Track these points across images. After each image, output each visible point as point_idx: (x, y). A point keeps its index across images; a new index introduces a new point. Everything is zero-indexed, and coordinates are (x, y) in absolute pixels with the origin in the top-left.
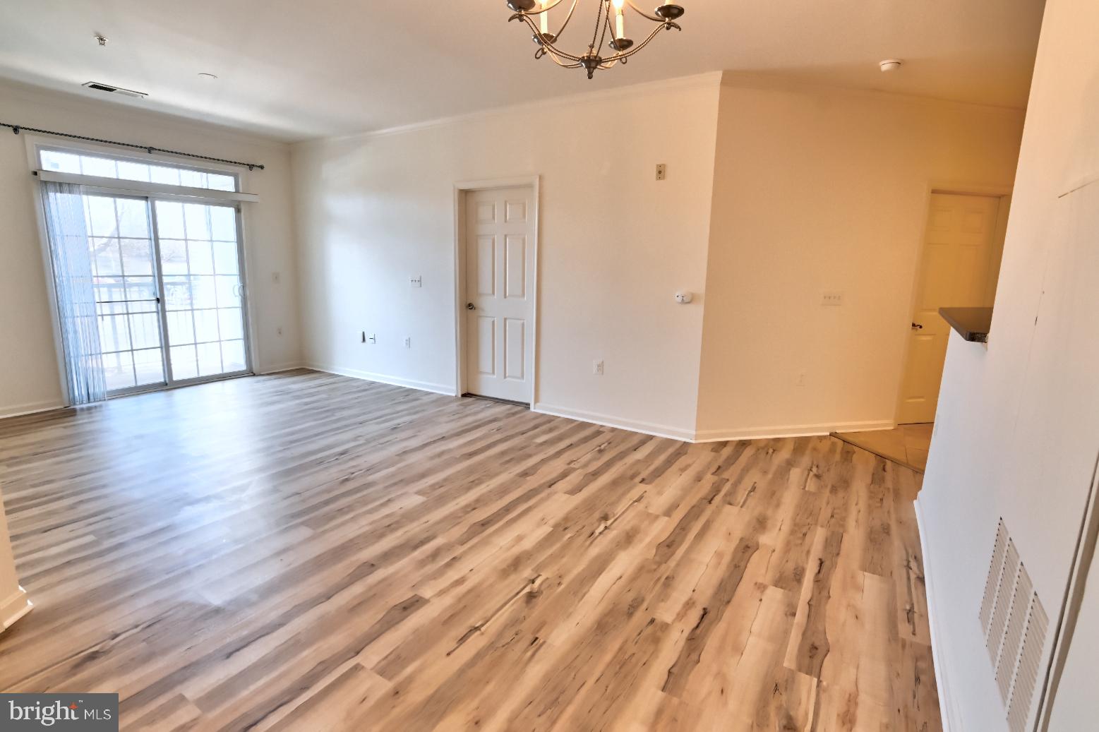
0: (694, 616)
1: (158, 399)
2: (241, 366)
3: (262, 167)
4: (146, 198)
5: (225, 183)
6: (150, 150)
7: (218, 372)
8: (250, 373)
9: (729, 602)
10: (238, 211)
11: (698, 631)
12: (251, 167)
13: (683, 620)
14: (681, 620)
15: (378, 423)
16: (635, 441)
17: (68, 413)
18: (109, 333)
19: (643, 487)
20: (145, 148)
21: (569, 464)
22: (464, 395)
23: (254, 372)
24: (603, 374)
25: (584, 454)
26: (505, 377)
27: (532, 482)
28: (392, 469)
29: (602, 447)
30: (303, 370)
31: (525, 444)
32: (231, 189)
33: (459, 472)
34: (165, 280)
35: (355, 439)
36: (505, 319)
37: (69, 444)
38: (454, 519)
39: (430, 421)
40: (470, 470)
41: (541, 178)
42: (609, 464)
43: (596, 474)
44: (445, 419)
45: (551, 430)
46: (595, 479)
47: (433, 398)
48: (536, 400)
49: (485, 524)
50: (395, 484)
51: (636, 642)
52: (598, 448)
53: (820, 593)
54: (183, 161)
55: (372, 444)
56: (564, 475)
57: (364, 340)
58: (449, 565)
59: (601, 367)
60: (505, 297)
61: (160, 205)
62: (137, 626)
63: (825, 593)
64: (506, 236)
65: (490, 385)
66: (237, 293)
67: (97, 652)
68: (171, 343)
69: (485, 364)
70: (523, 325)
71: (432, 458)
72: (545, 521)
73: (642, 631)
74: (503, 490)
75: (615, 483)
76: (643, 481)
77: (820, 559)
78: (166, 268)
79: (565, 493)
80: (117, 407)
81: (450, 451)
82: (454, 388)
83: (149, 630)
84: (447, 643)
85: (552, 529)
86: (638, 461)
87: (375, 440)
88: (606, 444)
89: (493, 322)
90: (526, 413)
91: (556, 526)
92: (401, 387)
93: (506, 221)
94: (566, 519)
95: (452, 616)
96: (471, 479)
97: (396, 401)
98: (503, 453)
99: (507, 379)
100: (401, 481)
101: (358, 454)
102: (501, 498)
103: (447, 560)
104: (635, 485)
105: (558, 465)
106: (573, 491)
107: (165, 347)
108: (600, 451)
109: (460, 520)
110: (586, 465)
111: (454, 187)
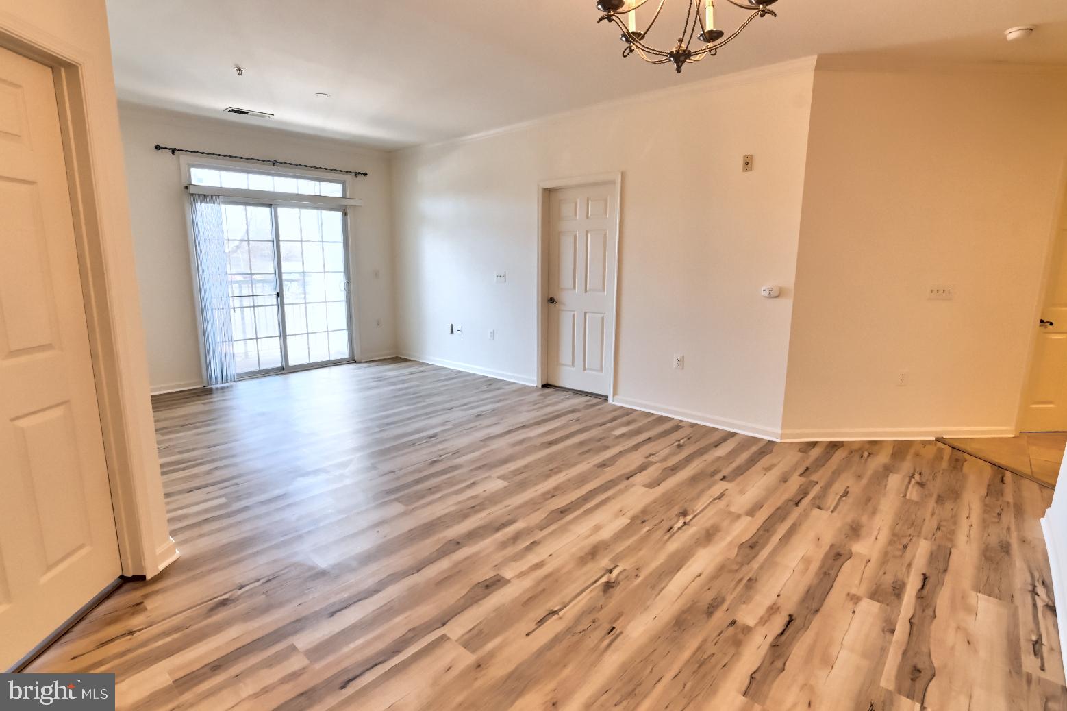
0: (778, 623)
1: (277, 381)
2: (345, 354)
3: (366, 174)
4: (270, 206)
5: (333, 190)
6: (274, 163)
7: (326, 359)
8: (352, 360)
9: (817, 611)
10: (345, 214)
11: (783, 638)
12: (356, 174)
13: (766, 625)
14: (764, 625)
15: (462, 410)
16: (715, 437)
17: (205, 392)
18: (240, 324)
19: (723, 486)
20: (269, 161)
21: (647, 457)
22: (544, 386)
23: (356, 358)
24: (683, 368)
25: (662, 448)
26: (584, 369)
27: (610, 473)
28: (477, 454)
29: (682, 442)
30: (397, 359)
31: (603, 436)
32: (339, 194)
33: (539, 459)
34: (284, 277)
35: (443, 424)
36: (585, 313)
37: (207, 419)
38: (533, 505)
39: (512, 409)
40: (550, 458)
41: (623, 175)
42: (688, 460)
43: (674, 469)
44: (525, 408)
45: (629, 423)
46: (675, 474)
47: (514, 387)
48: (615, 393)
49: (563, 512)
50: (480, 468)
51: (716, 643)
52: (677, 443)
53: (924, 611)
54: (299, 172)
55: (459, 429)
56: (642, 468)
57: (452, 332)
58: (529, 549)
59: (681, 362)
60: (586, 291)
61: (282, 211)
62: (258, 580)
63: (929, 612)
64: (587, 232)
65: (569, 377)
66: (343, 289)
67: (226, 600)
68: (288, 332)
69: (565, 355)
70: (603, 318)
71: (514, 445)
72: (623, 512)
73: (722, 632)
74: (582, 479)
75: (694, 480)
76: (724, 478)
77: (924, 575)
78: (285, 267)
79: (643, 486)
80: (244, 387)
81: (530, 439)
82: (535, 379)
83: (267, 585)
84: (526, 625)
85: (630, 521)
86: (719, 458)
87: (461, 425)
88: (685, 439)
89: (574, 316)
90: (606, 404)
91: (634, 518)
92: (484, 377)
93: (587, 217)
94: (644, 511)
95: (531, 599)
96: (551, 467)
97: (480, 390)
98: (582, 444)
99: (587, 371)
100: (484, 465)
101: (446, 438)
102: (579, 487)
103: (528, 543)
104: (714, 483)
105: (636, 459)
106: (651, 485)
107: (283, 335)
108: (679, 446)
109: (538, 507)
110: (664, 460)
111: (538, 186)
